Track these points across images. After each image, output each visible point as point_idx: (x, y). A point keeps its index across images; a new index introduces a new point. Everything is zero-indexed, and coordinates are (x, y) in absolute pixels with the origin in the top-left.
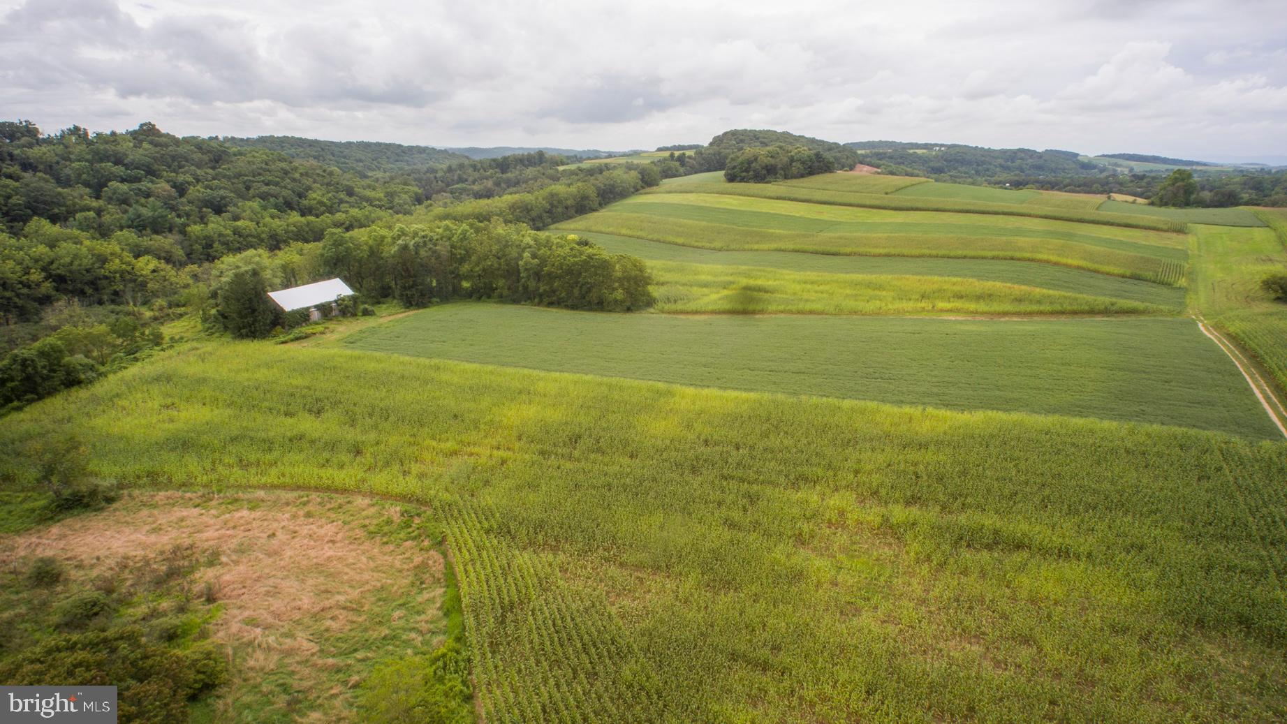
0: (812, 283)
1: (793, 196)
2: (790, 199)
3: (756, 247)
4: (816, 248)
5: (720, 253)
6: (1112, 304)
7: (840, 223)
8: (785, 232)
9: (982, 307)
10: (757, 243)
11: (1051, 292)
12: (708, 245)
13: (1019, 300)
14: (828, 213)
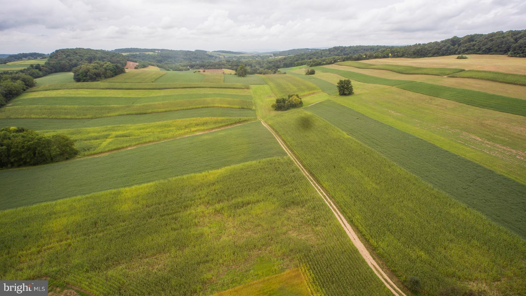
0: (143, 129)
1: (113, 87)
2: (112, 89)
3: (109, 115)
4: (136, 112)
5: (92, 120)
6: (240, 119)
7: (140, 98)
8: (118, 106)
9: (205, 127)
10: (108, 112)
11: (223, 118)
12: (84, 117)
13: (215, 123)
14: (133, 94)
